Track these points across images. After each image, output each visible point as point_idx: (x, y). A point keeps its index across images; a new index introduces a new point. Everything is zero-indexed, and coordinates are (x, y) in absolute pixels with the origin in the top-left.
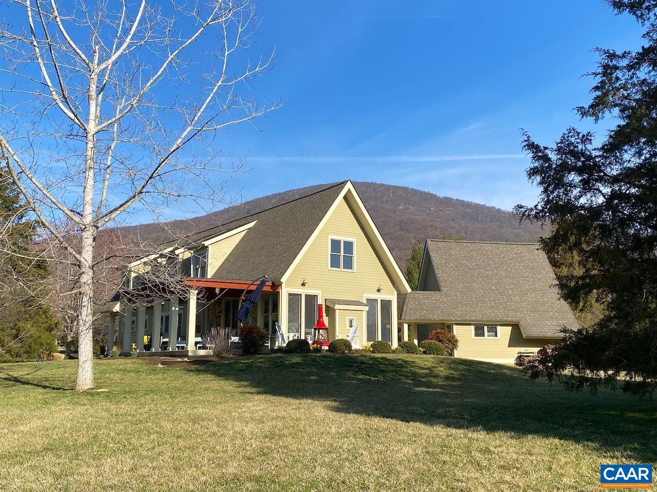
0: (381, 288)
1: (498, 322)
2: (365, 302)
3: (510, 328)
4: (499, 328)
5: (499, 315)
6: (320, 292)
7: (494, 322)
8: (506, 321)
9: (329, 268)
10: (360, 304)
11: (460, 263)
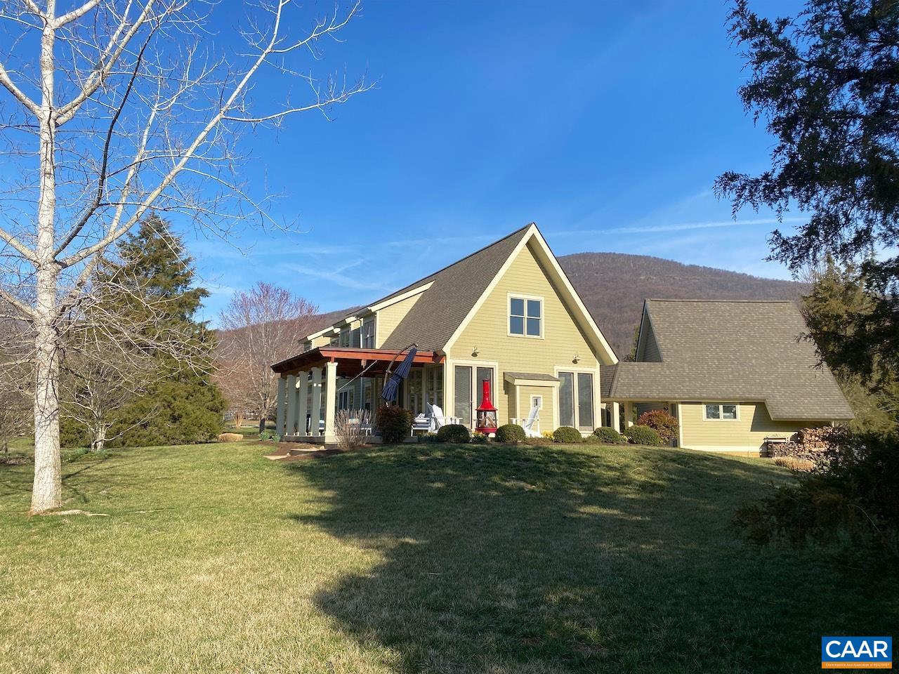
0: (577, 358)
1: (737, 399)
2: (556, 376)
3: (753, 408)
4: (738, 407)
5: (739, 391)
6: (497, 364)
7: (731, 399)
8: (747, 399)
9: (509, 334)
10: (550, 378)
11: (688, 326)
